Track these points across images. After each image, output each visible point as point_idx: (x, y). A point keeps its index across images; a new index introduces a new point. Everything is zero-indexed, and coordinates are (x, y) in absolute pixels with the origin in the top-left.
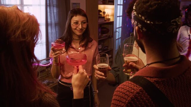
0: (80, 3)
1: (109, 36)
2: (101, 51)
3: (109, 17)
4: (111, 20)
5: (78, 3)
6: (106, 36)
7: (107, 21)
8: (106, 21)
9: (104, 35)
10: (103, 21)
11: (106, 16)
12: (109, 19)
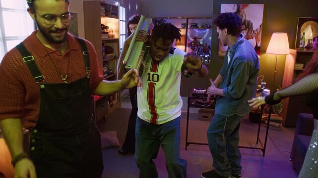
0: (76, 14)
1: (115, 56)
2: (106, 75)
3: (114, 34)
4: (116, 37)
5: (75, 14)
6: (111, 57)
7: (111, 38)
8: (109, 37)
9: (108, 55)
10: (107, 37)
11: (110, 31)
12: (113, 36)
